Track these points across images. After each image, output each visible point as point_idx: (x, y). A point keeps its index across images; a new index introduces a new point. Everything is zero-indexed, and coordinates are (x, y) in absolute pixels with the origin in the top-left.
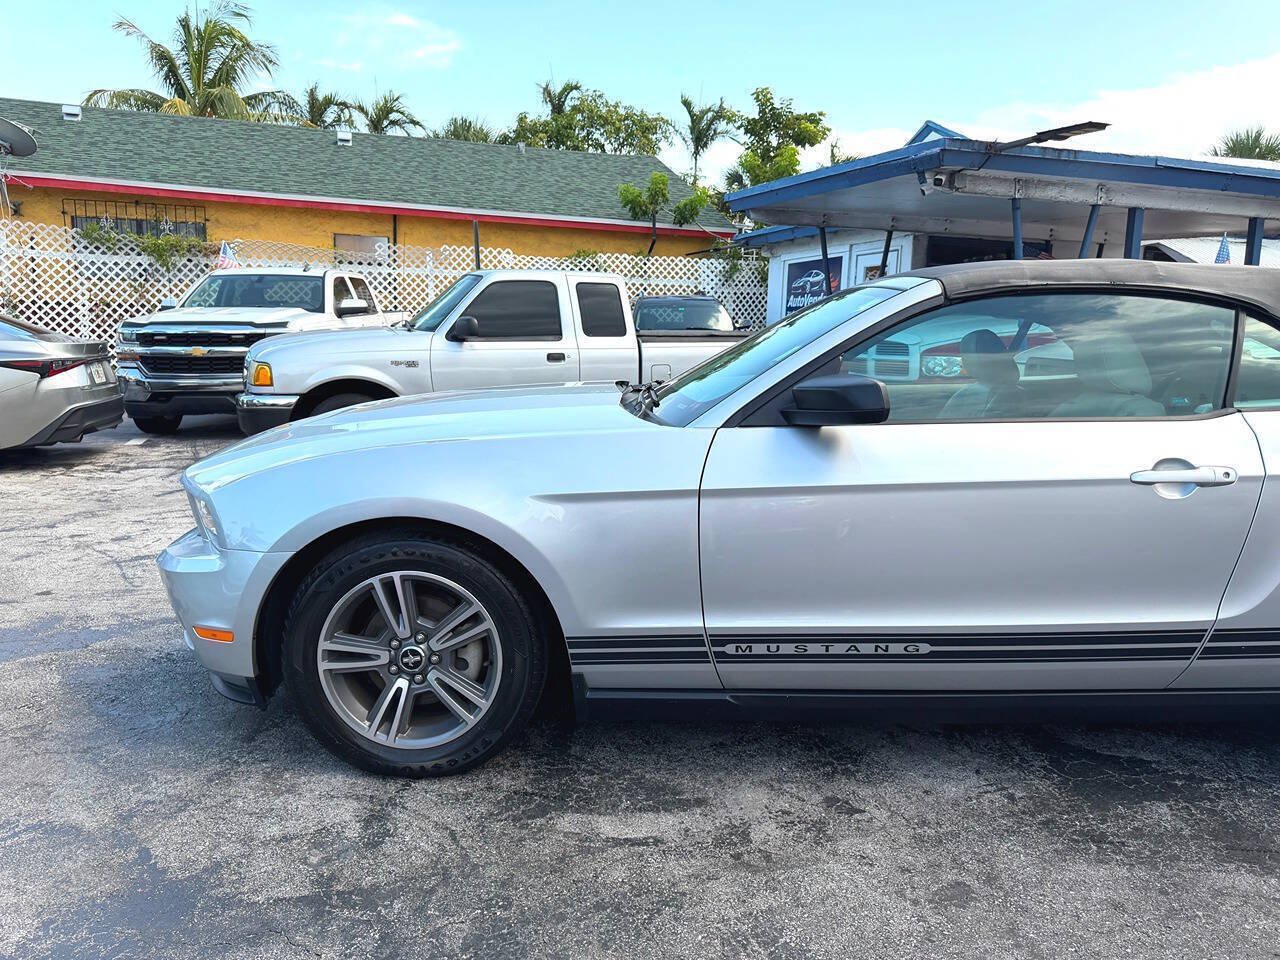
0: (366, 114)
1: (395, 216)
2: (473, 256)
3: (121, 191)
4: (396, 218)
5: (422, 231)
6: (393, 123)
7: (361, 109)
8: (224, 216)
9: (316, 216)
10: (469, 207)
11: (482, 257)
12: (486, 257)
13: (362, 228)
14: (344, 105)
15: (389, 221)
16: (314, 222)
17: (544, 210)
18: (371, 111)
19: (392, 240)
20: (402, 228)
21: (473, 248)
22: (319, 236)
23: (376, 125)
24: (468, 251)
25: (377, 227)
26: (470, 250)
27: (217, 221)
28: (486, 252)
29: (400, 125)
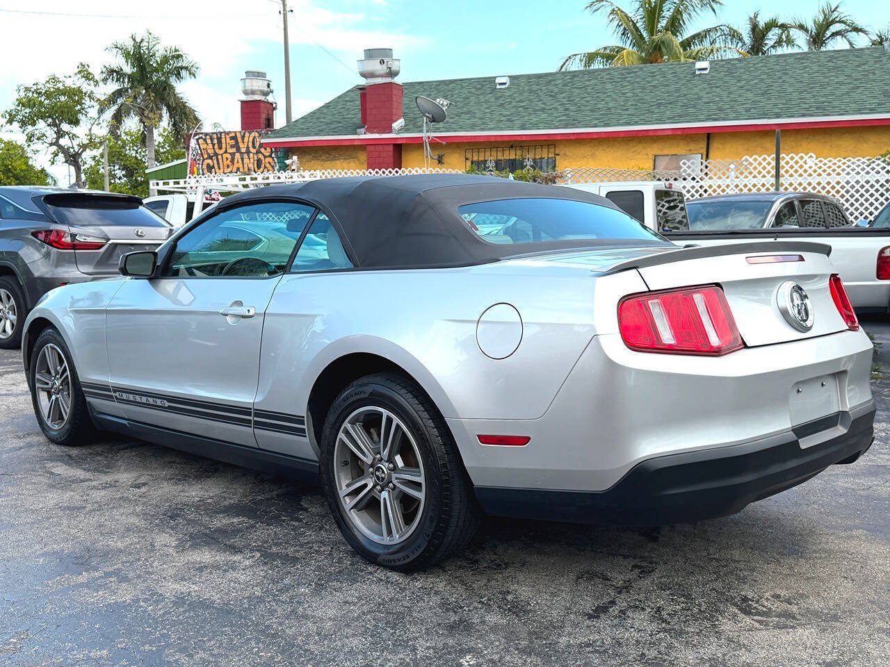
0: (806, 30)
1: (709, 134)
2: (773, 163)
3: (499, 139)
4: (709, 136)
5: (733, 146)
6: (834, 35)
7: (801, 27)
8: (569, 151)
9: (640, 142)
10: (777, 117)
11: (782, 163)
12: (787, 163)
13: (680, 149)
14: (784, 27)
15: (704, 140)
16: (639, 148)
17: (859, 112)
18: (810, 25)
19: (704, 156)
20: (715, 145)
21: (774, 156)
22: (642, 158)
23: (817, 39)
24: (769, 159)
25: (692, 146)
26: (771, 159)
27: (565, 154)
28: (787, 158)
29: (843, 35)
